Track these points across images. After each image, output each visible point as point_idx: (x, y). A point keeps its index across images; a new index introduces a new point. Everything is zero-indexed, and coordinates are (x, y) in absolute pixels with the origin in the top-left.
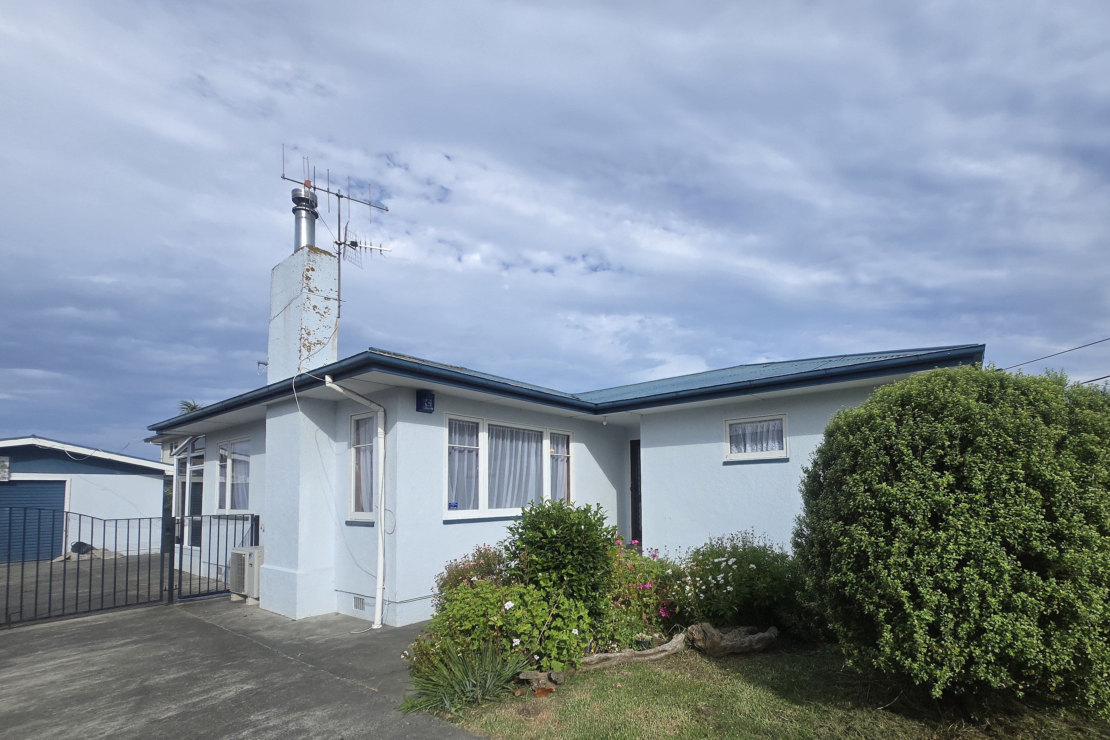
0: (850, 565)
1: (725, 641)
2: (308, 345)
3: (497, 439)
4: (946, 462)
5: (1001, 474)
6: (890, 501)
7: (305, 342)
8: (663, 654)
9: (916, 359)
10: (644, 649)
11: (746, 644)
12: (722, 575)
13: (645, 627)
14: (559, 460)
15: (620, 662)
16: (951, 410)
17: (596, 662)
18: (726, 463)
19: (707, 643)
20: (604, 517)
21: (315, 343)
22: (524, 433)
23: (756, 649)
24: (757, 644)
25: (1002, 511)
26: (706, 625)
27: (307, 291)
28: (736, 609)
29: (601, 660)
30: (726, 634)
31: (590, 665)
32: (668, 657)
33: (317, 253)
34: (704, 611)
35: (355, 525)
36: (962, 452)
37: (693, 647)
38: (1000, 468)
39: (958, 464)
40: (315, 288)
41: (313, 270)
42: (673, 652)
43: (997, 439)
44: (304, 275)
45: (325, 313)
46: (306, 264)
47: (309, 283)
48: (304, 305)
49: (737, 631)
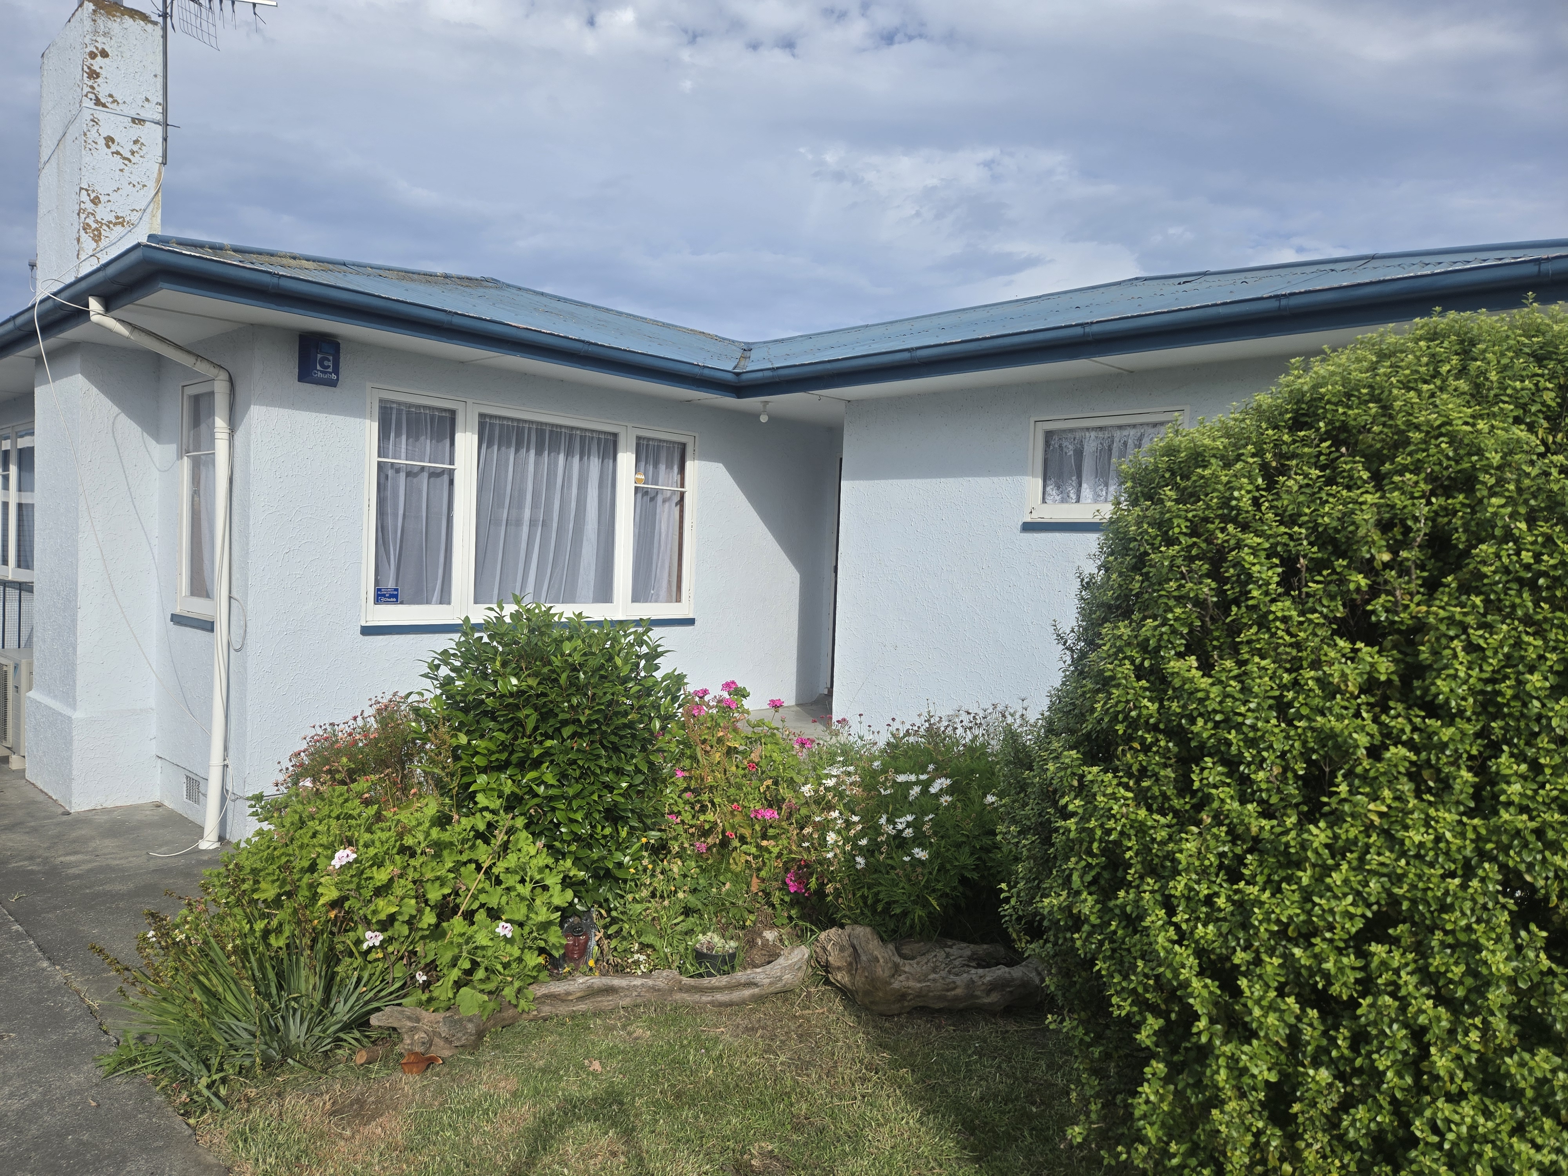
0: (1093, 873)
1: (902, 978)
2: (94, 226)
3: (503, 449)
4: (1373, 612)
5: (1532, 670)
6: (1191, 714)
7: (88, 221)
8: (747, 993)
9: (1533, 269)
10: (710, 975)
11: (959, 991)
12: (910, 818)
13: (750, 912)
14: (660, 499)
15: (639, 1000)
16: (1416, 451)
17: (579, 995)
18: (1028, 527)
19: (857, 978)
20: (659, 650)
21: (110, 222)
22: (571, 436)
23: (984, 1004)
24: (988, 992)
25: (1516, 788)
26: (862, 932)
27: (91, 104)
28: (934, 903)
29: (592, 993)
30: (913, 958)
31: (563, 1001)
32: (760, 999)
33: (114, 16)
34: (864, 898)
35: (186, 625)
36: (1432, 586)
37: (827, 982)
38: (1531, 649)
39: (1410, 622)
40: (111, 96)
41: (104, 54)
42: (772, 989)
43: (1537, 557)
44: (86, 69)
45: (133, 153)
46: (87, 40)
47: (95, 85)
48: (85, 134)
49: (941, 955)
